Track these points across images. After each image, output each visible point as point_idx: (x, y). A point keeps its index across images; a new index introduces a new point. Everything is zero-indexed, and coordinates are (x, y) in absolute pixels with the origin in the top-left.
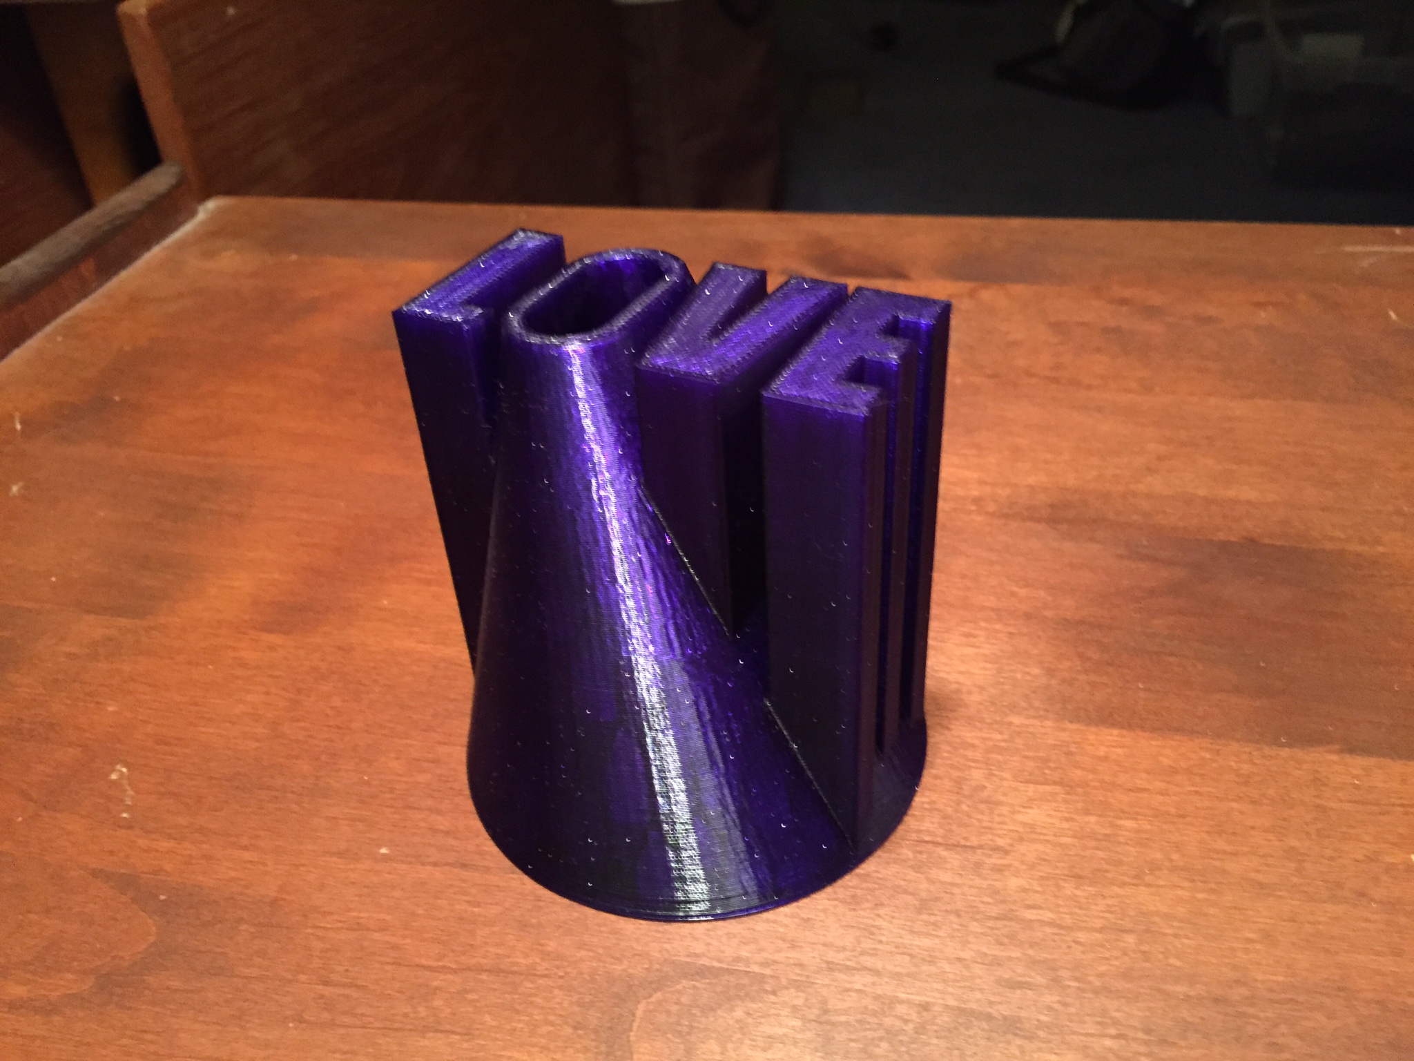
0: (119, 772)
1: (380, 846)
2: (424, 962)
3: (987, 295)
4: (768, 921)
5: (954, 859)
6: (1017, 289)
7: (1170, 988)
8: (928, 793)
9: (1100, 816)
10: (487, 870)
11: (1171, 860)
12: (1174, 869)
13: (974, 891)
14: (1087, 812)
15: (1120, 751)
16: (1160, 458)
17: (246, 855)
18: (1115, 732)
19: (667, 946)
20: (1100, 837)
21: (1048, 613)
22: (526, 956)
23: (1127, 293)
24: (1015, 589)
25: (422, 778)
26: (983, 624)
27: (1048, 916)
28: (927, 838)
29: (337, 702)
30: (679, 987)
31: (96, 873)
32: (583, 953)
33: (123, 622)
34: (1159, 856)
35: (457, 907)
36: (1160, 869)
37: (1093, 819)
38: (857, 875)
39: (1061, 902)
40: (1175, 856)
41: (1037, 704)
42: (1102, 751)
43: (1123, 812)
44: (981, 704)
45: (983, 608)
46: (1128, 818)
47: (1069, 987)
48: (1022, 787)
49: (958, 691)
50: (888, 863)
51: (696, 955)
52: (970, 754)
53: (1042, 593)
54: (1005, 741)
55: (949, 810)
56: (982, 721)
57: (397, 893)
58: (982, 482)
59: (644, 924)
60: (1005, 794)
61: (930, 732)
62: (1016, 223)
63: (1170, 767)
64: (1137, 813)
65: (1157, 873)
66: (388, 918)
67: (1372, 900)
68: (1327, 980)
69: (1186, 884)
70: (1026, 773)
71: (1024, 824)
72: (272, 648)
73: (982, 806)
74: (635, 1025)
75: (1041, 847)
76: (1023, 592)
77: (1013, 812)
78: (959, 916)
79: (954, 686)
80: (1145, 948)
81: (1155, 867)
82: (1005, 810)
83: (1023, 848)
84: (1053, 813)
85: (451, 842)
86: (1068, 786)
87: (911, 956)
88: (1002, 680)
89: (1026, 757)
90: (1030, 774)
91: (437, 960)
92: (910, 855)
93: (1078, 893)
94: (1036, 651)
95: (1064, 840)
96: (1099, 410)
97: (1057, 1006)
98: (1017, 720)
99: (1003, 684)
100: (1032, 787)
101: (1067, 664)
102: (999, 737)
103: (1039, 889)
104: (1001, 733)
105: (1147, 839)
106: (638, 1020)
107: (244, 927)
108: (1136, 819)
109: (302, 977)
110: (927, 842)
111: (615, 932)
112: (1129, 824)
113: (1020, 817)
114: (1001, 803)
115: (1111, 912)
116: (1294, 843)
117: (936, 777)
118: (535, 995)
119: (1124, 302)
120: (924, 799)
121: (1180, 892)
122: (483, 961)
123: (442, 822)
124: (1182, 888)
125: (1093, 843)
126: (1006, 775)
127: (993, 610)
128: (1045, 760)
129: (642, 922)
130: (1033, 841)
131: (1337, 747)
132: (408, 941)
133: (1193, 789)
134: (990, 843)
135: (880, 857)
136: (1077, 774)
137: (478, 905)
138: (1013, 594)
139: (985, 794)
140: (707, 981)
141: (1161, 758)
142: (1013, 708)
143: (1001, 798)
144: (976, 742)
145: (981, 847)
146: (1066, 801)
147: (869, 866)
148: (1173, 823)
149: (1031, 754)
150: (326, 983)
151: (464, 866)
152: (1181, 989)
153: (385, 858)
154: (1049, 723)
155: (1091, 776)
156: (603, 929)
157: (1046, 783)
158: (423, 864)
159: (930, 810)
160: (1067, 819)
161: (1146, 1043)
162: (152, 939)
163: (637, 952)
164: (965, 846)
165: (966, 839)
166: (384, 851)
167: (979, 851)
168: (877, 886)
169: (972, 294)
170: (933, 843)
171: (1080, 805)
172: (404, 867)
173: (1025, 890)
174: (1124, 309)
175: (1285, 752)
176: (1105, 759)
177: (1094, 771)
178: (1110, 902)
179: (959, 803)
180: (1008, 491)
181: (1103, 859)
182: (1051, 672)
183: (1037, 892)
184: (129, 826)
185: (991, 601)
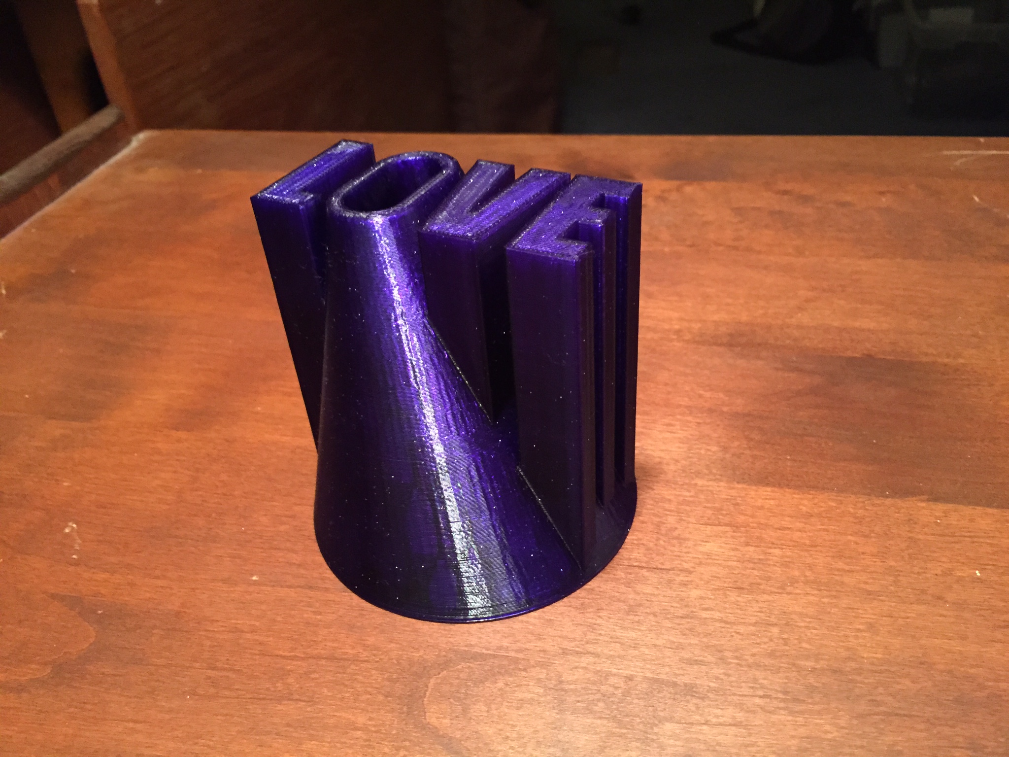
0: (71, 527)
1: (252, 575)
2: (281, 653)
3: (689, 189)
4: (522, 621)
5: (653, 577)
6: (711, 185)
7: (802, 663)
8: (637, 533)
9: (756, 546)
10: (327, 590)
11: (805, 576)
12: (806, 582)
13: (667, 599)
14: (747, 544)
15: (772, 502)
16: (807, 301)
17: (160, 583)
18: (769, 489)
19: (451, 640)
20: (756, 561)
21: (725, 409)
22: (353, 648)
23: (788, 187)
24: (702, 392)
25: (283, 528)
26: (679, 417)
27: (717, 615)
28: (635, 564)
29: (224, 477)
30: (459, 667)
31: (53, 596)
32: (393, 645)
33: (76, 424)
34: (797, 573)
35: (305, 615)
36: (798, 582)
37: (751, 549)
38: (585, 590)
39: (727, 606)
40: (808, 573)
41: (714, 471)
42: (759, 503)
43: (773, 544)
44: (675, 471)
45: (680, 406)
46: (775, 548)
47: (730, 663)
48: (703, 528)
49: (660, 463)
50: (607, 581)
51: (471, 645)
52: (667, 506)
53: (721, 395)
54: (691, 496)
55: (651, 545)
56: (676, 483)
57: (264, 607)
58: (681, 319)
59: (436, 625)
60: (690, 533)
61: (639, 492)
62: (712, 139)
63: (807, 512)
64: (782, 544)
65: (796, 585)
66: (257, 624)
67: (946, 602)
68: (911, 657)
69: (816, 592)
70: (706, 518)
71: (703, 553)
72: (179, 441)
73: (675, 541)
74: (428, 693)
75: (714, 569)
76: (708, 394)
77: (695, 545)
78: (655, 616)
79: (658, 460)
80: (785, 636)
81: (794, 581)
82: (690, 543)
83: (701, 569)
84: (723, 545)
85: (303, 571)
86: (735, 527)
87: (622, 644)
88: (691, 455)
89: (705, 507)
90: (709, 519)
91: (289, 652)
92: (623, 575)
93: (739, 599)
94: (716, 435)
95: (730, 563)
96: (766, 268)
97: (722, 676)
98: (700, 482)
99: (690, 457)
100: (709, 527)
101: (736, 443)
102: (688, 494)
103: (712, 597)
104: (689, 491)
105: (789, 562)
106: (430, 690)
107: (155, 631)
108: (782, 549)
109: (197, 665)
110: (635, 566)
111: (415, 631)
112: (777, 552)
113: (701, 549)
114: (688, 539)
115: (761, 612)
116: (893, 563)
117: (643, 522)
118: (357, 674)
119: (785, 192)
120: (634, 537)
121: (811, 598)
122: (323, 652)
123: (296, 558)
124: (813, 595)
125: (752, 565)
126: (692, 520)
127: (687, 407)
128: (720, 509)
129: (434, 623)
130: (708, 564)
131: (926, 497)
132: (271, 639)
133: (823, 527)
134: (679, 566)
135: (602, 577)
136: (741, 519)
137: (320, 613)
138: (700, 396)
139: (676, 533)
140: (479, 663)
141: (801, 507)
142: (698, 474)
143: (688, 536)
144: (671, 497)
145: (673, 569)
146: (733, 537)
147: (593, 584)
148: (807, 551)
149: (709, 505)
150: (214, 669)
151: (311, 588)
152: (810, 664)
153: (255, 583)
154: (722, 484)
155: (751, 520)
156: (406, 629)
157: (719, 525)
158: (282, 587)
159: (638, 545)
160: (733, 550)
161: (783, 700)
162: (92, 640)
163: (430, 644)
164: (661, 569)
165: (662, 564)
166: (255, 578)
167: (671, 572)
168: (599, 597)
169: (679, 189)
170: (639, 567)
171: (743, 540)
172: (269, 589)
173: (701, 598)
174: (786, 197)
175: (889, 501)
176: (761, 508)
177: (753, 516)
178: (761, 605)
179: (658, 539)
180: (699, 325)
181: (757, 576)
182: (725, 449)
183: (710, 599)
184: (77, 564)
185: (685, 401)
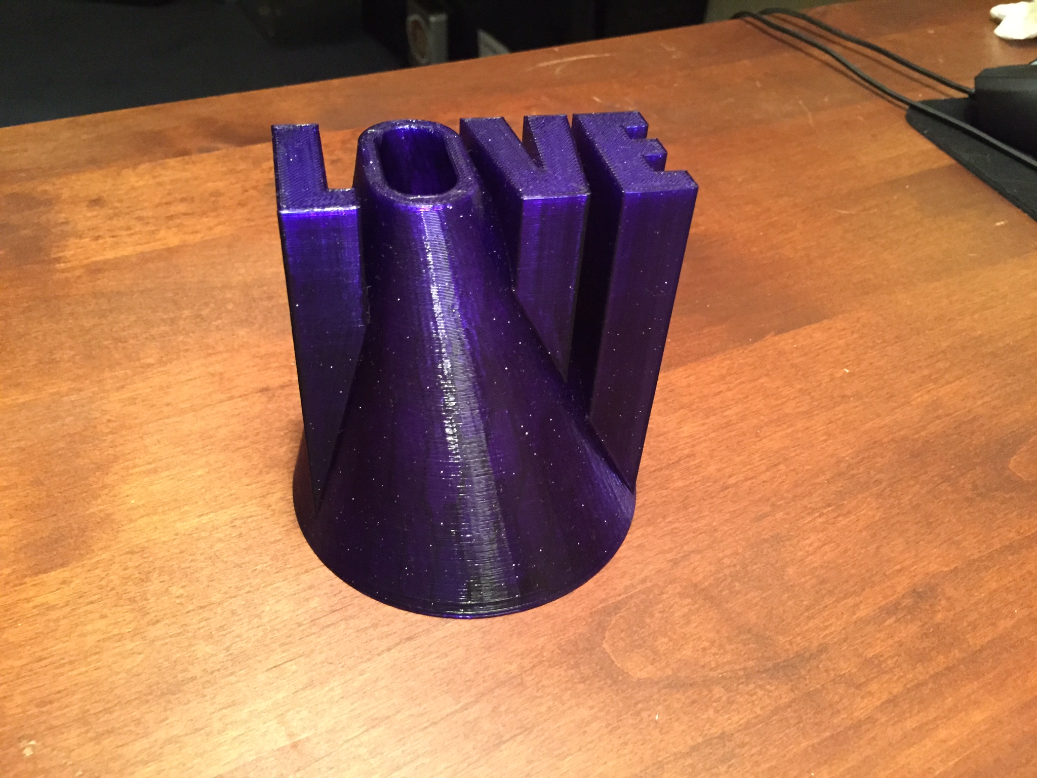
9: (714, 415)
11: (762, 421)
12: (767, 424)
13: (699, 483)
14: (707, 416)
30: (613, 622)
34: (755, 421)
38: (639, 507)
39: (739, 467)
43: (722, 408)
46: (727, 410)
50: (647, 493)
51: (604, 600)
57: (382, 684)
63: (719, 375)
64: (728, 405)
65: (763, 430)
69: (778, 428)
71: (688, 437)
74: (612, 657)
75: (705, 445)
78: (705, 500)
81: (759, 428)
83: (698, 449)
84: (694, 424)
85: (384, 629)
92: (651, 482)
93: (742, 458)
95: (711, 435)
103: (725, 466)
105: (743, 416)
108: (730, 408)
110: (654, 471)
112: (729, 412)
115: (762, 460)
121: (779, 434)
122: (487, 684)
123: (363, 622)
124: (778, 431)
125: (725, 430)
130: (699, 443)
131: (773, 333)
132: (425, 705)
134: (682, 455)
137: (446, 655)
141: (712, 373)
148: (746, 402)
151: (410, 639)
158: (379, 655)
160: (703, 425)
163: (571, 619)
168: (653, 508)
170: (657, 470)
171: (701, 414)
175: (757, 345)
181: (736, 436)
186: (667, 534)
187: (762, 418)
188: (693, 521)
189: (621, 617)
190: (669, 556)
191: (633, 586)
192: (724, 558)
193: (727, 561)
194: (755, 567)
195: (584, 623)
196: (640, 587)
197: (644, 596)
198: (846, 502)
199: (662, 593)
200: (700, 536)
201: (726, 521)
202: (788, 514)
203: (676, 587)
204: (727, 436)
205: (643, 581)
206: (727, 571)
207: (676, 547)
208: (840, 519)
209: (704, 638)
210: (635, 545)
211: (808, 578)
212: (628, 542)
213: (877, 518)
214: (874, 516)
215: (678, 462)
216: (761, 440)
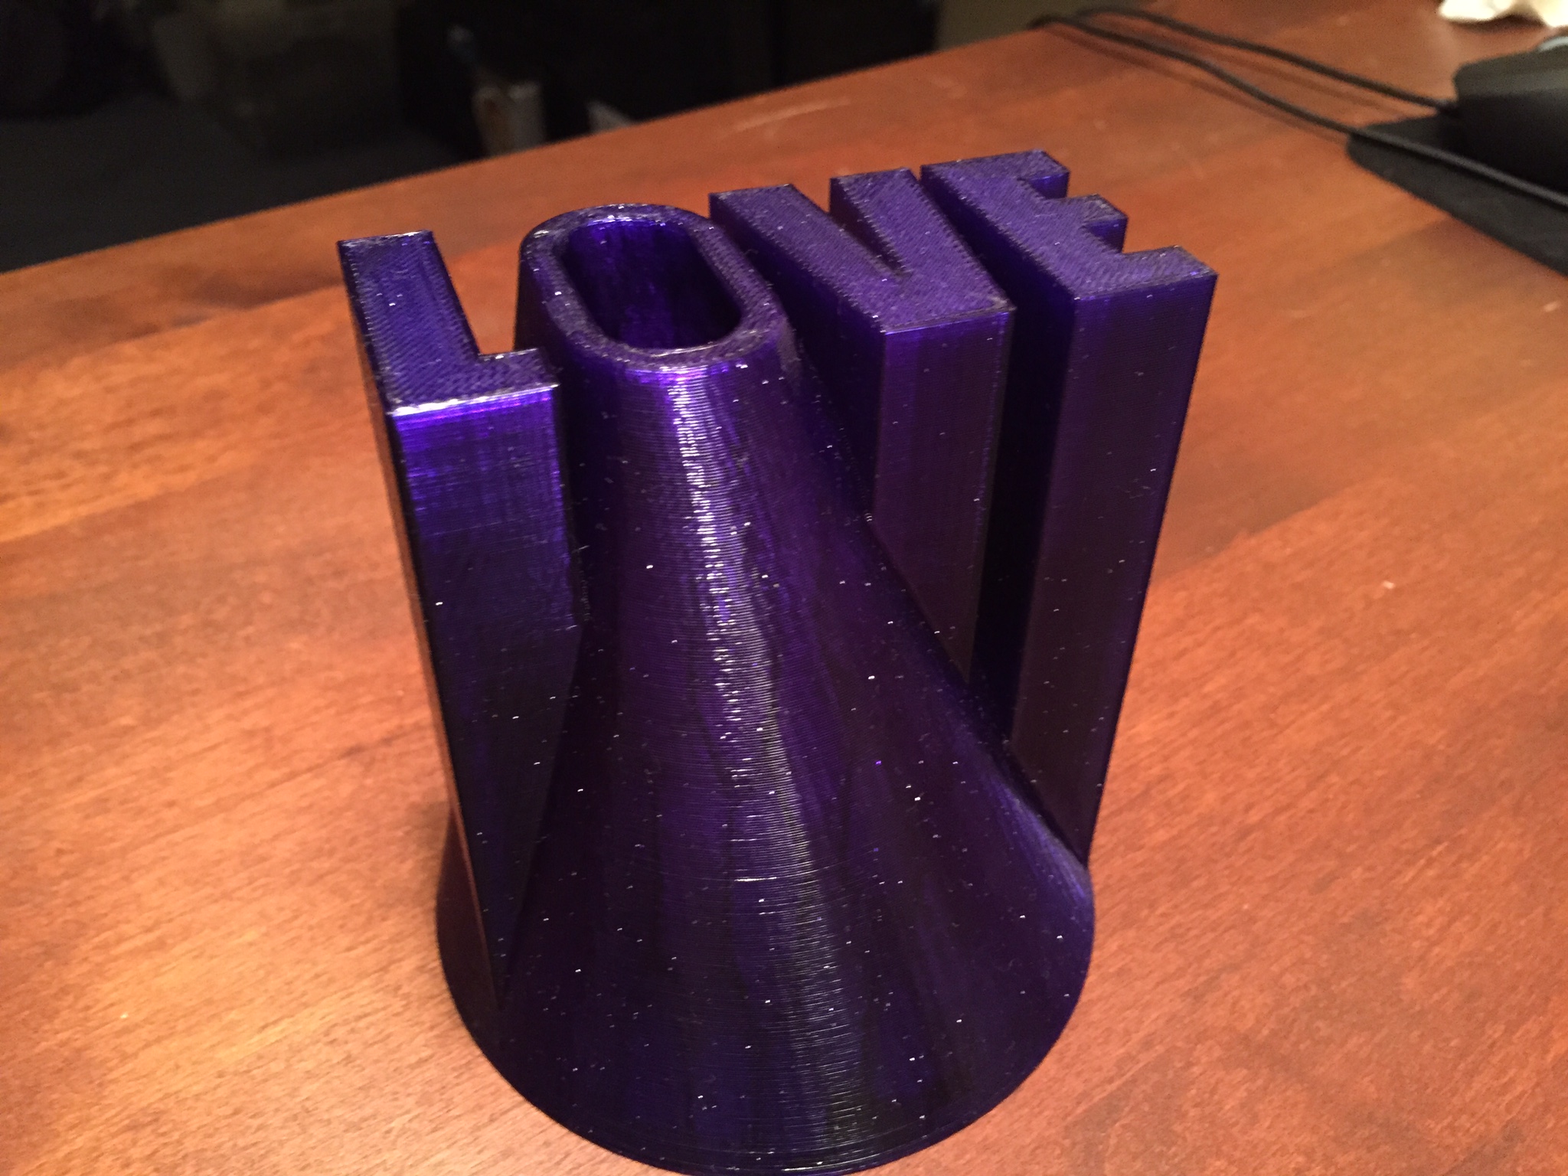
5: (1146, 815)
7: (1403, 796)
9: (1187, 695)
11: (1273, 695)
12: (1284, 701)
13: (1196, 830)
19: (1047, 1114)
20: (1210, 712)
27: (1267, 806)
34: (1261, 697)
36: (1276, 708)
39: (1258, 788)
43: (1196, 680)
46: (1206, 683)
47: (1354, 852)
51: (1085, 1095)
64: (1206, 674)
65: (1279, 712)
67: (1407, 633)
68: (1463, 711)
69: (1305, 706)
75: (1187, 753)
78: (1215, 862)
80: (1351, 777)
81: (1272, 709)
83: (1176, 764)
87: (1233, 927)
93: (1257, 770)
95: (1192, 734)
103: (1232, 789)
105: (1237, 690)
108: (1211, 679)
112: (1211, 686)
115: (1295, 768)
134: (1150, 779)
140: (1126, 1110)
145: (1150, 788)
161: (1448, 851)
168: (1127, 890)
173: (1225, 799)
175: (1223, 557)
178: (1284, 760)
181: (1235, 729)
183: (1234, 793)
186: (1166, 940)
187: (1272, 690)
188: (1206, 906)
189: (1123, 1126)
190: (1182, 984)
191: (1130, 1058)
192: (1282, 974)
193: (1289, 979)
194: (1344, 984)
195: (1058, 1152)
196: (1145, 1058)
197: (1155, 1077)
198: (1463, 831)
199: (1189, 1065)
200: (1227, 936)
201: (1265, 898)
202: (1370, 869)
203: (1210, 1048)
204: (1219, 731)
205: (1147, 1044)
206: (1296, 1001)
207: (1190, 965)
208: (1464, 865)
209: (1292, 1149)
210: (1111, 970)
211: (1444, 991)
212: (1099, 967)
213: (1527, 854)
214: (1520, 851)
215: (1146, 792)
216: (1281, 732)
